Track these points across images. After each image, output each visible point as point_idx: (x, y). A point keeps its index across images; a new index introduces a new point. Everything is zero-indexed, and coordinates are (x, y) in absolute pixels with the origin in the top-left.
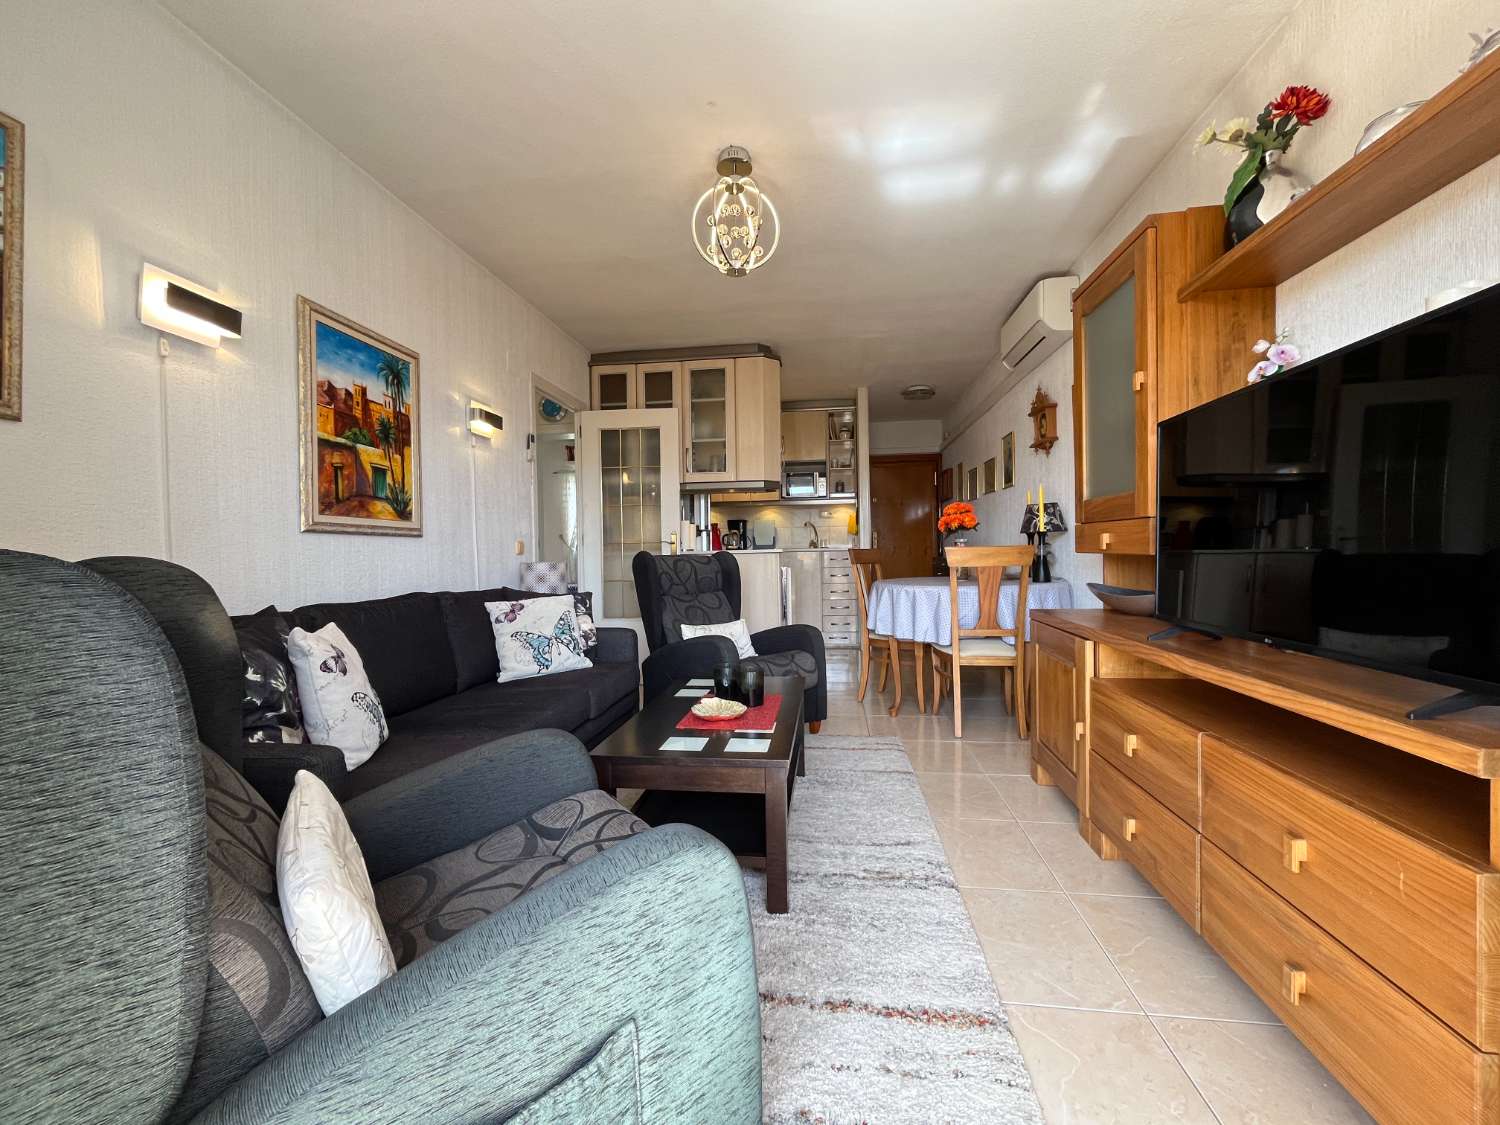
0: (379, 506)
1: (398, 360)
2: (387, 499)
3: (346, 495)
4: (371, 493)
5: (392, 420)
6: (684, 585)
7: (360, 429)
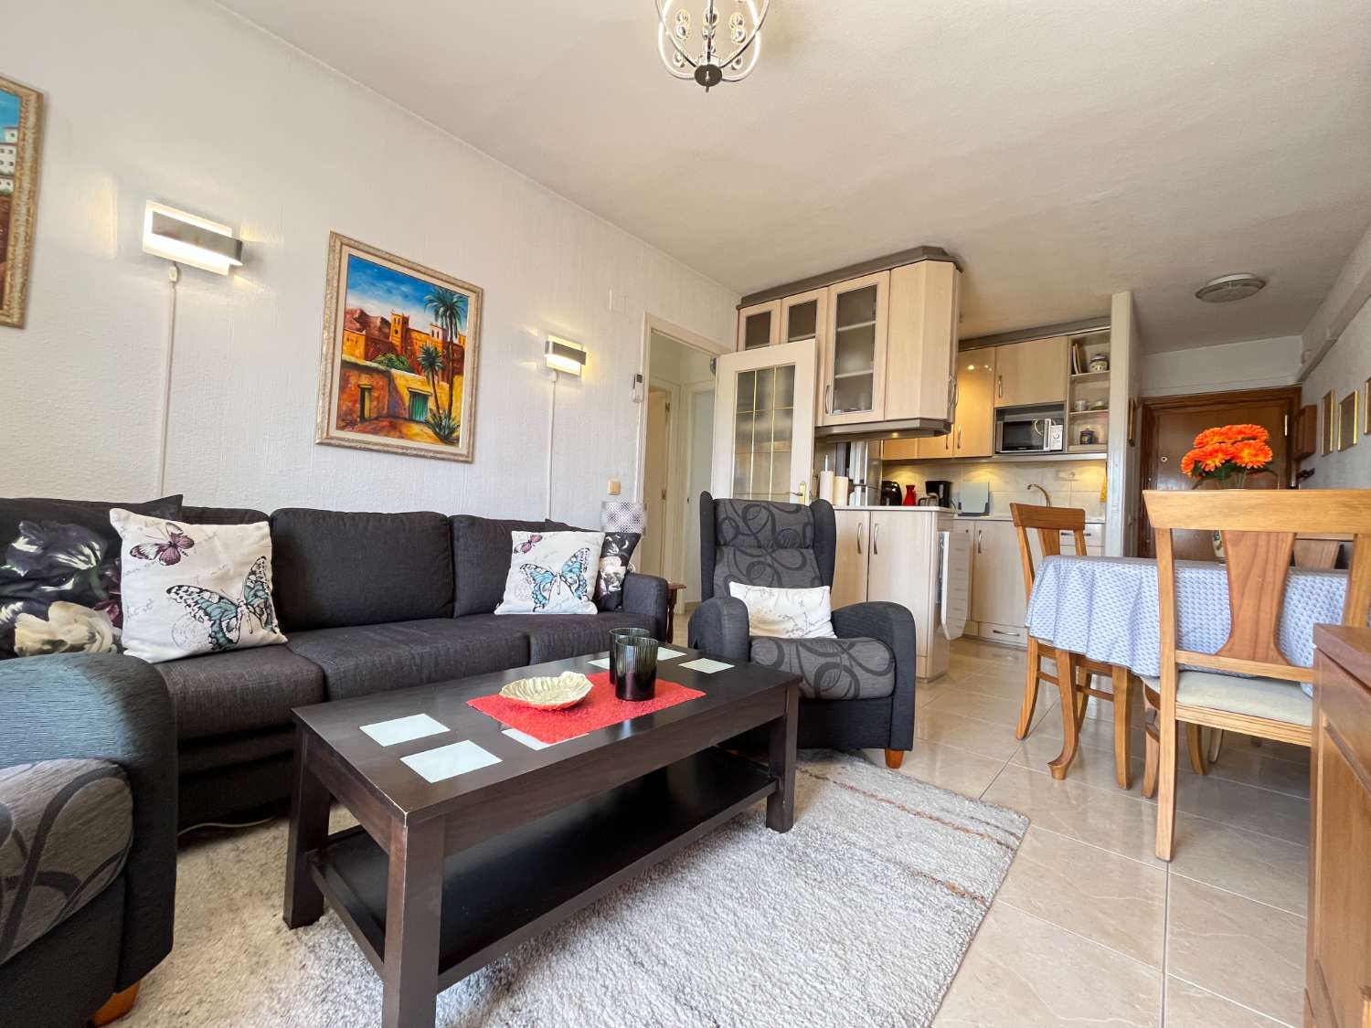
0: (416, 428)
1: (452, 294)
2: (427, 423)
3: (374, 415)
4: (407, 416)
5: (440, 349)
6: (754, 535)
7: (397, 356)
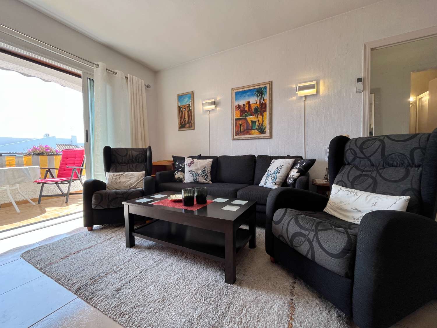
0: (253, 131)
1: (261, 88)
2: (256, 129)
3: (243, 130)
4: (251, 129)
5: (259, 106)
7: (248, 113)
